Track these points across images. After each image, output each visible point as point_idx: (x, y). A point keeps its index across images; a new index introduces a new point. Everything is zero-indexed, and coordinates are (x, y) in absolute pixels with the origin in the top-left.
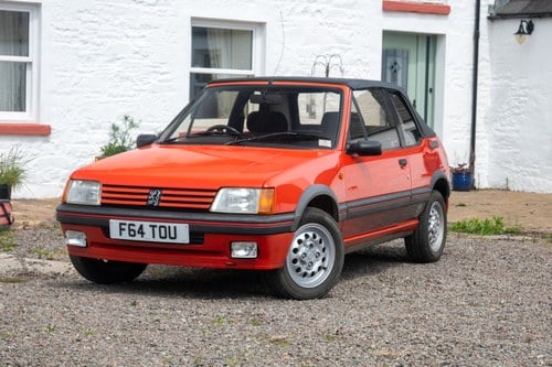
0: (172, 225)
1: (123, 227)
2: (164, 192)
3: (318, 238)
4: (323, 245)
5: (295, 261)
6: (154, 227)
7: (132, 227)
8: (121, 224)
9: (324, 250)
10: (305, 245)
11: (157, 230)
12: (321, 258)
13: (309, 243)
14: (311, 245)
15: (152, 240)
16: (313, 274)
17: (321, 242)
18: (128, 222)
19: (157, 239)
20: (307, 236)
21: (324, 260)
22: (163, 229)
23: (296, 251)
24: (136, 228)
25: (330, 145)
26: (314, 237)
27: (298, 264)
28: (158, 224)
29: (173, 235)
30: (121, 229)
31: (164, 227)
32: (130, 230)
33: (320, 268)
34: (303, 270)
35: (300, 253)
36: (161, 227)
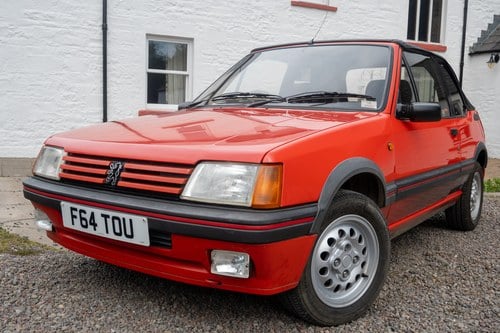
0: (128, 217)
1: (75, 213)
2: (127, 165)
3: (357, 235)
4: (363, 244)
5: (323, 271)
6: (106, 217)
7: (83, 215)
8: (72, 209)
9: (364, 252)
10: (339, 246)
11: (109, 221)
12: (359, 263)
13: (344, 243)
14: (348, 246)
15: (106, 235)
16: (349, 286)
17: (360, 240)
18: (79, 207)
19: (111, 236)
20: (342, 233)
21: (363, 265)
22: (116, 222)
23: (325, 255)
24: (88, 216)
25: (376, 107)
26: (352, 233)
27: (328, 275)
28: (112, 214)
29: (129, 233)
30: (74, 217)
31: (118, 219)
32: (82, 219)
33: (357, 277)
34: (336, 283)
35: (332, 259)
36: (114, 218)
